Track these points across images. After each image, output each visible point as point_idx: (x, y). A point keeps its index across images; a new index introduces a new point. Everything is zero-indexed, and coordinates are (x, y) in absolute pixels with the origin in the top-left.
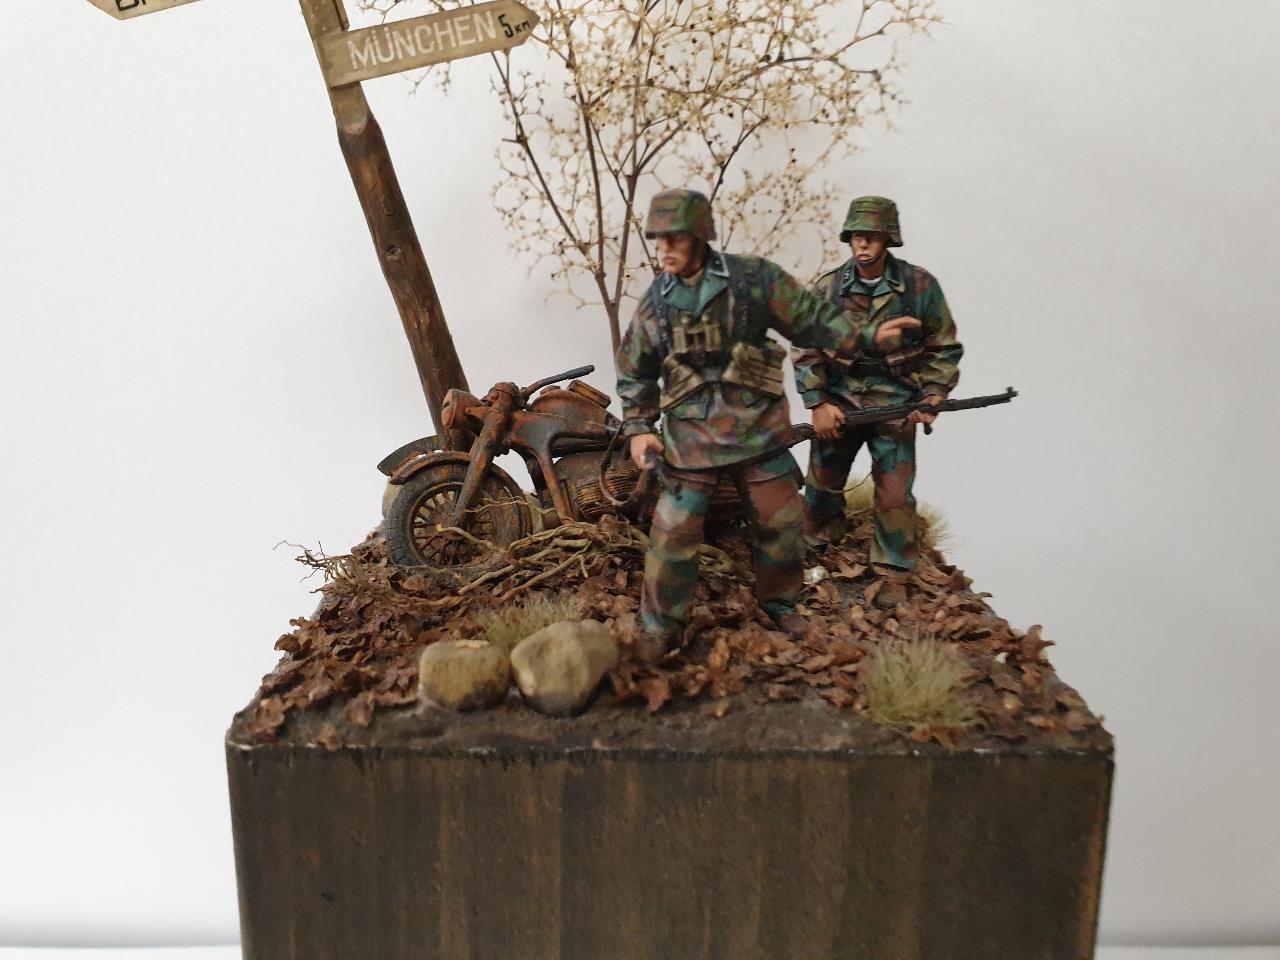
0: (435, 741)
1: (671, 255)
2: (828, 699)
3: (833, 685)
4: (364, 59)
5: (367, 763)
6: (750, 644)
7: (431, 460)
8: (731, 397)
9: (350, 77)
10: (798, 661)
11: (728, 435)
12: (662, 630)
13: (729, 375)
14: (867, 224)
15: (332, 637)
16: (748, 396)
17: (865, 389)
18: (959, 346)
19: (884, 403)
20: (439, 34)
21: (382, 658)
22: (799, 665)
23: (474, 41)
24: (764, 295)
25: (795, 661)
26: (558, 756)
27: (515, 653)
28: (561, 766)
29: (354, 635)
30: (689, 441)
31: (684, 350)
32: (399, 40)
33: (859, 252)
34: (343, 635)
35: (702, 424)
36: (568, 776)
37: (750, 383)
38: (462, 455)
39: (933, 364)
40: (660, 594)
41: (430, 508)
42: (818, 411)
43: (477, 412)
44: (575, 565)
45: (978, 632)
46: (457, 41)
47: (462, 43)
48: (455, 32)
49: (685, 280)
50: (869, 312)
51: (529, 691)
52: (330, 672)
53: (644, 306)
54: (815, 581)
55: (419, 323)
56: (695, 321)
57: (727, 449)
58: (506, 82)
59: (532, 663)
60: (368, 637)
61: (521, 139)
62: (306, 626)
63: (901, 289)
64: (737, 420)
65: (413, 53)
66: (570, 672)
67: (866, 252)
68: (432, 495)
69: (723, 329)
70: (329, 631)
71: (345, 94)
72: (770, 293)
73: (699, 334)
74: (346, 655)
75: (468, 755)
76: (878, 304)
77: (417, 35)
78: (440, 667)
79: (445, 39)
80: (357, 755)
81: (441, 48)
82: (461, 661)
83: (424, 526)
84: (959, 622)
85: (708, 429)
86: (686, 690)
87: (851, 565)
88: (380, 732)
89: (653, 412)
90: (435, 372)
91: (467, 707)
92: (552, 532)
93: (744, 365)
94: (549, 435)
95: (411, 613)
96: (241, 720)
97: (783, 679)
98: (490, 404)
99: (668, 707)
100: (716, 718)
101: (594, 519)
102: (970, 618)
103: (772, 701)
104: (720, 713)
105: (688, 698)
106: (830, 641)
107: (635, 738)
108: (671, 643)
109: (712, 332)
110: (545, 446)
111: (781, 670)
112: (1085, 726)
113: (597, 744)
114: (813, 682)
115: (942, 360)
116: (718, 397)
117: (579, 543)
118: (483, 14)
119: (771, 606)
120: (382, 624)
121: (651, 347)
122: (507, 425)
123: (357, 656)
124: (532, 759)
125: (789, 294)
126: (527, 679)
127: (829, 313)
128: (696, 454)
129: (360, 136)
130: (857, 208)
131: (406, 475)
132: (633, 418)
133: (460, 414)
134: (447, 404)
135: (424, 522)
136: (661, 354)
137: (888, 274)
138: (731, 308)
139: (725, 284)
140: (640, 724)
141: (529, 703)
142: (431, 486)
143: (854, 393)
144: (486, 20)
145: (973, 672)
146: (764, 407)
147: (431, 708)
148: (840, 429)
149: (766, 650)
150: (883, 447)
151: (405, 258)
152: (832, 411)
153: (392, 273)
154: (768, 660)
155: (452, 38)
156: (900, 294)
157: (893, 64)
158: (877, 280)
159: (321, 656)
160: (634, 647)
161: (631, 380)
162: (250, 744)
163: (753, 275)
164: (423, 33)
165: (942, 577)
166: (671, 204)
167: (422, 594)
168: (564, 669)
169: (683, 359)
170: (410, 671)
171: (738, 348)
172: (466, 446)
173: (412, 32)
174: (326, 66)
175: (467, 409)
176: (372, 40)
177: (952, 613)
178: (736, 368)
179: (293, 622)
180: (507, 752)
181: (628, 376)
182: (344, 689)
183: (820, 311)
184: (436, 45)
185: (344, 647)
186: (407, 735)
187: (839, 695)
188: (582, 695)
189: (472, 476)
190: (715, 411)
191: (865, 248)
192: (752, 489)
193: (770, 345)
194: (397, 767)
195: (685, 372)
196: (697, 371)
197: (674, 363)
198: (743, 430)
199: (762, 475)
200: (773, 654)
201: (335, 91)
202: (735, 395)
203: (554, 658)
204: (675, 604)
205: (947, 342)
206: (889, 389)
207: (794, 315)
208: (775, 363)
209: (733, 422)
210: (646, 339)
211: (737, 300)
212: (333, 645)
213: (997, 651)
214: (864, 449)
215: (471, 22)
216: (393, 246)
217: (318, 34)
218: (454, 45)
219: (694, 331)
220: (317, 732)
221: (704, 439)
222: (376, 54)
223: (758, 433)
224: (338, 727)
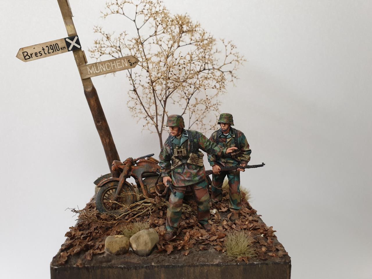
0: (109, 264)
1: (173, 131)
2: (216, 249)
3: (217, 245)
4: (91, 72)
5: (90, 270)
6: (195, 234)
7: (109, 181)
8: (190, 167)
9: (88, 76)
10: (208, 238)
11: (189, 177)
12: (171, 231)
13: (189, 161)
14: (224, 121)
15: (81, 232)
16: (194, 167)
17: (226, 161)
18: (250, 150)
19: (231, 165)
20: (112, 65)
21: (94, 239)
22: (208, 239)
23: (121, 67)
24: (197, 141)
25: (207, 238)
26: (142, 267)
27: (131, 239)
28: (143, 270)
29: (87, 232)
30: (179, 178)
31: (177, 155)
32: (101, 66)
33: (223, 128)
34: (84, 232)
35: (182, 174)
36: (145, 272)
37: (194, 163)
38: (117, 179)
39: (243, 155)
40: (171, 221)
41: (108, 194)
42: (214, 167)
43: (121, 167)
44: (148, 210)
45: (256, 228)
46: (117, 67)
47: (118, 67)
48: (116, 64)
49: (177, 137)
50: (226, 142)
51: (135, 249)
52: (81, 244)
53: (166, 143)
54: (214, 213)
55: (106, 141)
56: (180, 148)
57: (189, 181)
58: (131, 75)
59: (135, 242)
60: (91, 233)
61: (135, 90)
62: (73, 229)
63: (234, 136)
64: (191, 173)
65: (105, 70)
66: (146, 244)
67: (224, 128)
68: (109, 190)
69: (187, 150)
70: (80, 230)
71: (86, 81)
72: (199, 140)
73: (180, 151)
74: (85, 238)
75: (118, 267)
76: (228, 140)
77: (106, 65)
78: (111, 243)
79: (114, 66)
80: (87, 268)
81: (113, 68)
82: (116, 242)
83: (106, 199)
84: (252, 225)
85: (183, 175)
86: (178, 248)
87: (224, 208)
88: (94, 261)
89: (169, 171)
90: (110, 154)
91: (118, 254)
92: (142, 201)
93: (192, 159)
94: (142, 172)
95: (103, 226)
96: (55, 259)
97: (204, 244)
98: (125, 164)
99: (172, 253)
100: (185, 255)
101: (153, 197)
102: (255, 224)
103: (200, 250)
104: (186, 254)
105: (178, 250)
106: (217, 232)
107: (164, 262)
108: (174, 234)
109: (184, 150)
110: (140, 175)
111: (203, 241)
112: (283, 255)
113: (153, 264)
114: (212, 244)
115: (246, 154)
116: (186, 167)
117: (150, 204)
118: (124, 60)
119: (202, 222)
120: (95, 228)
121: (168, 154)
122: (130, 170)
123: (88, 238)
124: (136, 268)
125: (204, 140)
126: (134, 246)
127: (214, 146)
128: (180, 182)
129: (90, 92)
130: (222, 116)
131: (101, 185)
132: (164, 172)
133: (117, 167)
134: (113, 165)
135: (106, 198)
136: (171, 156)
137: (230, 132)
138: (189, 144)
139: (187, 138)
140: (165, 258)
141: (135, 253)
142: (108, 188)
143: (223, 162)
144: (125, 61)
145: (254, 240)
146: (198, 169)
147: (108, 254)
148: (219, 172)
149: (200, 235)
150: (231, 177)
151: (102, 124)
152: (217, 167)
153: (99, 128)
154: (200, 238)
155: (116, 66)
156: (233, 137)
157: (235, 68)
158: (227, 134)
159: (78, 238)
160: (163, 236)
161: (163, 162)
162: (57, 266)
163: (194, 136)
164: (108, 65)
165: (248, 211)
166: (172, 119)
167: (106, 220)
168: (144, 243)
169: (176, 157)
170: (102, 243)
171: (191, 155)
172: (118, 176)
173: (105, 64)
174: (81, 73)
175: (119, 166)
176: (94, 67)
177: (250, 222)
178: (190, 160)
179: (70, 228)
180: (129, 267)
181: (162, 161)
182: (84, 249)
183: (212, 145)
184: (111, 68)
185: (84, 236)
186: (101, 262)
187: (218, 248)
188: (149, 250)
189: (120, 185)
190: (185, 171)
191: (224, 127)
192: (196, 191)
193: (199, 153)
194: (99, 271)
195: (177, 160)
196: (180, 160)
197: (174, 158)
198: (193, 176)
199: (199, 187)
200: (202, 236)
201: (84, 80)
202: (191, 167)
203: (142, 240)
204: (175, 223)
205: (247, 149)
206: (232, 161)
207: (205, 146)
208: (201, 158)
209: (190, 173)
210: (167, 152)
211: (190, 143)
212: (81, 235)
213: (261, 233)
214: (226, 177)
215: (121, 62)
216: (99, 121)
217: (79, 65)
218: (116, 68)
219: (179, 150)
220: (76, 262)
221: (182, 178)
222: (95, 70)
223: (197, 176)
224: (82, 261)
